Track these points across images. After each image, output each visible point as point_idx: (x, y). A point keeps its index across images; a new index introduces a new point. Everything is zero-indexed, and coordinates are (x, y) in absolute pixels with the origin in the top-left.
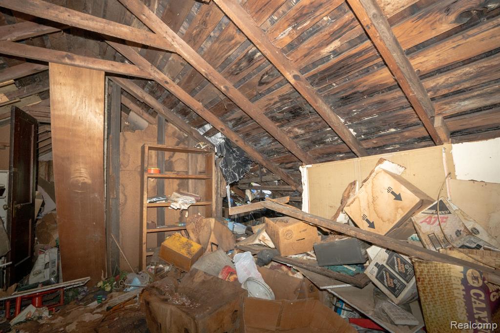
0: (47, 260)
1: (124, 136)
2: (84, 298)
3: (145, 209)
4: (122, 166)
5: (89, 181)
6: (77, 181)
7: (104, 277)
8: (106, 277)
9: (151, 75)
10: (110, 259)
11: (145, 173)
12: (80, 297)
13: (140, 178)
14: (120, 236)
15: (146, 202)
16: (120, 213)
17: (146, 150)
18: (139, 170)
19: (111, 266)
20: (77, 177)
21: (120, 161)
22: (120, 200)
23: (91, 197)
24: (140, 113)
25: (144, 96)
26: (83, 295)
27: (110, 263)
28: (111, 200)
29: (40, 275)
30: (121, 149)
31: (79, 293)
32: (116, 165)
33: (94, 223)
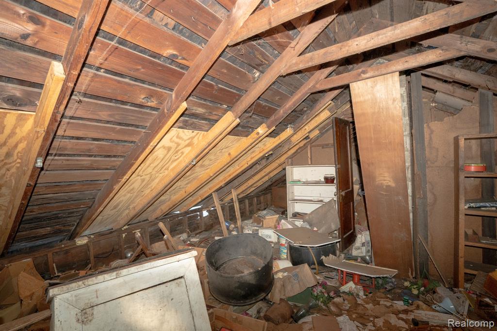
0: (364, 241)
1: (429, 127)
2: (391, 289)
3: (462, 217)
4: (429, 162)
5: (392, 184)
6: (381, 184)
7: (412, 274)
8: (414, 276)
9: (461, 51)
10: (418, 260)
11: (460, 173)
12: (389, 288)
13: (453, 175)
14: (429, 238)
15: (463, 206)
16: (429, 213)
17: (462, 143)
18: (452, 165)
19: (418, 267)
20: (381, 180)
21: (425, 157)
22: (428, 200)
23: (396, 199)
24: (451, 92)
25: (454, 73)
26: (391, 286)
27: (418, 264)
28: (417, 200)
29: (359, 251)
30: (426, 143)
31: (387, 283)
32: (421, 162)
33: (400, 224)
